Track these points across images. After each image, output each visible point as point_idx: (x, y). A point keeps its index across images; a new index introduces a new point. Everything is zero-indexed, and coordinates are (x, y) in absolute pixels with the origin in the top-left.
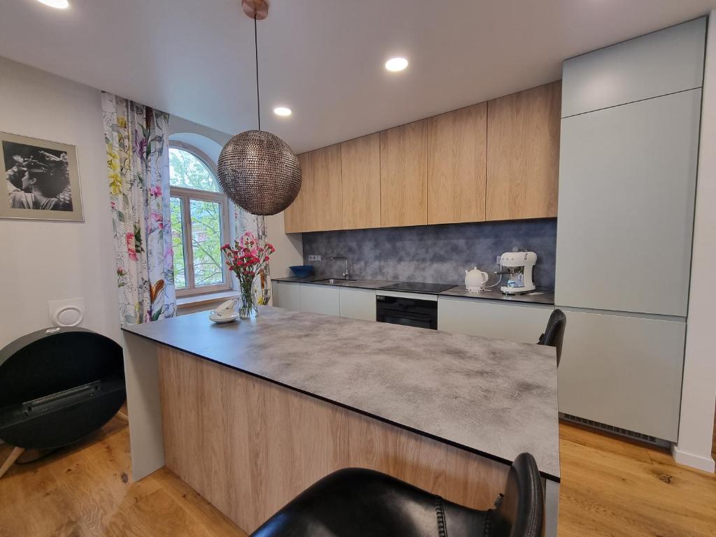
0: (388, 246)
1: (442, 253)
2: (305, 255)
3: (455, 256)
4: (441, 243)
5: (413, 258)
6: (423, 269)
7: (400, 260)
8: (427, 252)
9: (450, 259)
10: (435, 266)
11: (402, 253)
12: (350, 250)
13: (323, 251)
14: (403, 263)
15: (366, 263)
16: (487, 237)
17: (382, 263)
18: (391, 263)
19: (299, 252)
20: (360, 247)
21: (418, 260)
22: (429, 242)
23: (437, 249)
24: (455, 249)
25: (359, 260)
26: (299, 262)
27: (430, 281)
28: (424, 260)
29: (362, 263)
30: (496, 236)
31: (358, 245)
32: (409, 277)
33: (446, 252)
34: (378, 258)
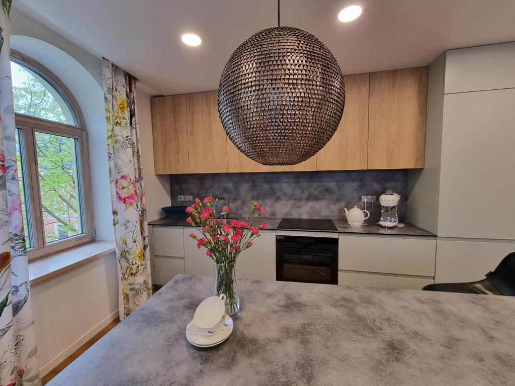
0: (266, 187)
1: (316, 193)
2: (173, 196)
3: (327, 196)
4: (315, 185)
5: (291, 197)
6: (299, 207)
7: (278, 199)
8: (303, 192)
9: (323, 198)
10: (310, 204)
11: (279, 194)
12: (226, 190)
13: (195, 191)
14: (280, 202)
15: (243, 202)
16: (353, 181)
17: (260, 202)
18: (269, 202)
19: (167, 191)
20: (236, 188)
21: (294, 200)
22: (305, 184)
23: (312, 190)
24: (328, 190)
25: (235, 200)
26: (168, 203)
27: (305, 216)
28: (300, 199)
29: (239, 203)
30: (361, 181)
31: (234, 186)
32: (286, 214)
33: (320, 193)
34: (256, 198)
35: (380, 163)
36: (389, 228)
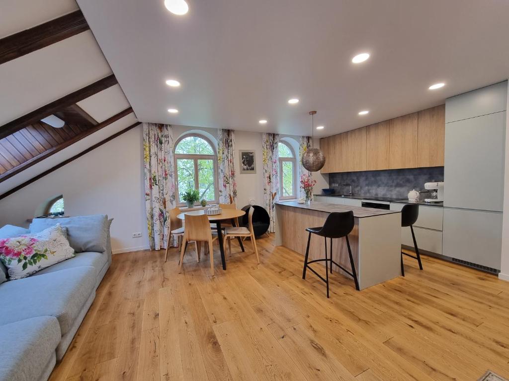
0: (373, 179)
1: (401, 182)
2: (330, 184)
3: (408, 184)
4: (400, 177)
5: (386, 185)
6: (391, 191)
7: (379, 186)
8: (393, 182)
9: (405, 186)
10: (398, 189)
11: (380, 183)
12: (353, 181)
13: (339, 182)
14: (380, 188)
15: (361, 188)
16: (425, 174)
17: (370, 188)
18: (374, 187)
19: (327, 181)
20: (358, 179)
21: (388, 186)
22: (394, 177)
23: (399, 181)
24: (408, 181)
25: (357, 186)
26: (327, 187)
27: (394, 197)
28: (391, 186)
29: (359, 188)
30: (430, 174)
31: (357, 178)
32: (383, 195)
33: (403, 182)
34: (367, 185)
35: (425, 164)
36: (428, 203)
